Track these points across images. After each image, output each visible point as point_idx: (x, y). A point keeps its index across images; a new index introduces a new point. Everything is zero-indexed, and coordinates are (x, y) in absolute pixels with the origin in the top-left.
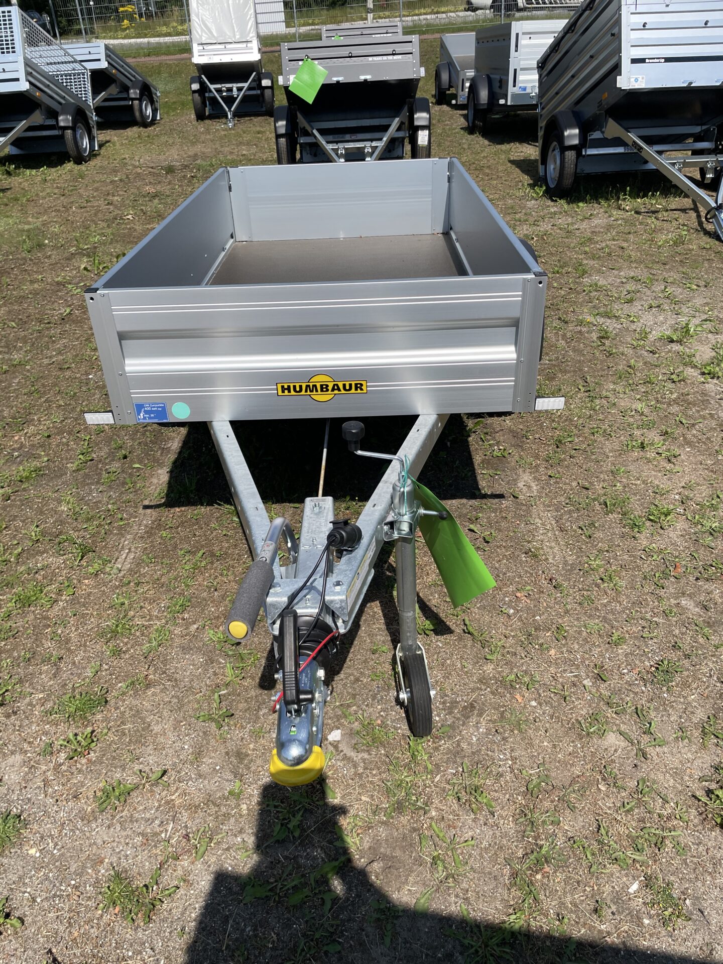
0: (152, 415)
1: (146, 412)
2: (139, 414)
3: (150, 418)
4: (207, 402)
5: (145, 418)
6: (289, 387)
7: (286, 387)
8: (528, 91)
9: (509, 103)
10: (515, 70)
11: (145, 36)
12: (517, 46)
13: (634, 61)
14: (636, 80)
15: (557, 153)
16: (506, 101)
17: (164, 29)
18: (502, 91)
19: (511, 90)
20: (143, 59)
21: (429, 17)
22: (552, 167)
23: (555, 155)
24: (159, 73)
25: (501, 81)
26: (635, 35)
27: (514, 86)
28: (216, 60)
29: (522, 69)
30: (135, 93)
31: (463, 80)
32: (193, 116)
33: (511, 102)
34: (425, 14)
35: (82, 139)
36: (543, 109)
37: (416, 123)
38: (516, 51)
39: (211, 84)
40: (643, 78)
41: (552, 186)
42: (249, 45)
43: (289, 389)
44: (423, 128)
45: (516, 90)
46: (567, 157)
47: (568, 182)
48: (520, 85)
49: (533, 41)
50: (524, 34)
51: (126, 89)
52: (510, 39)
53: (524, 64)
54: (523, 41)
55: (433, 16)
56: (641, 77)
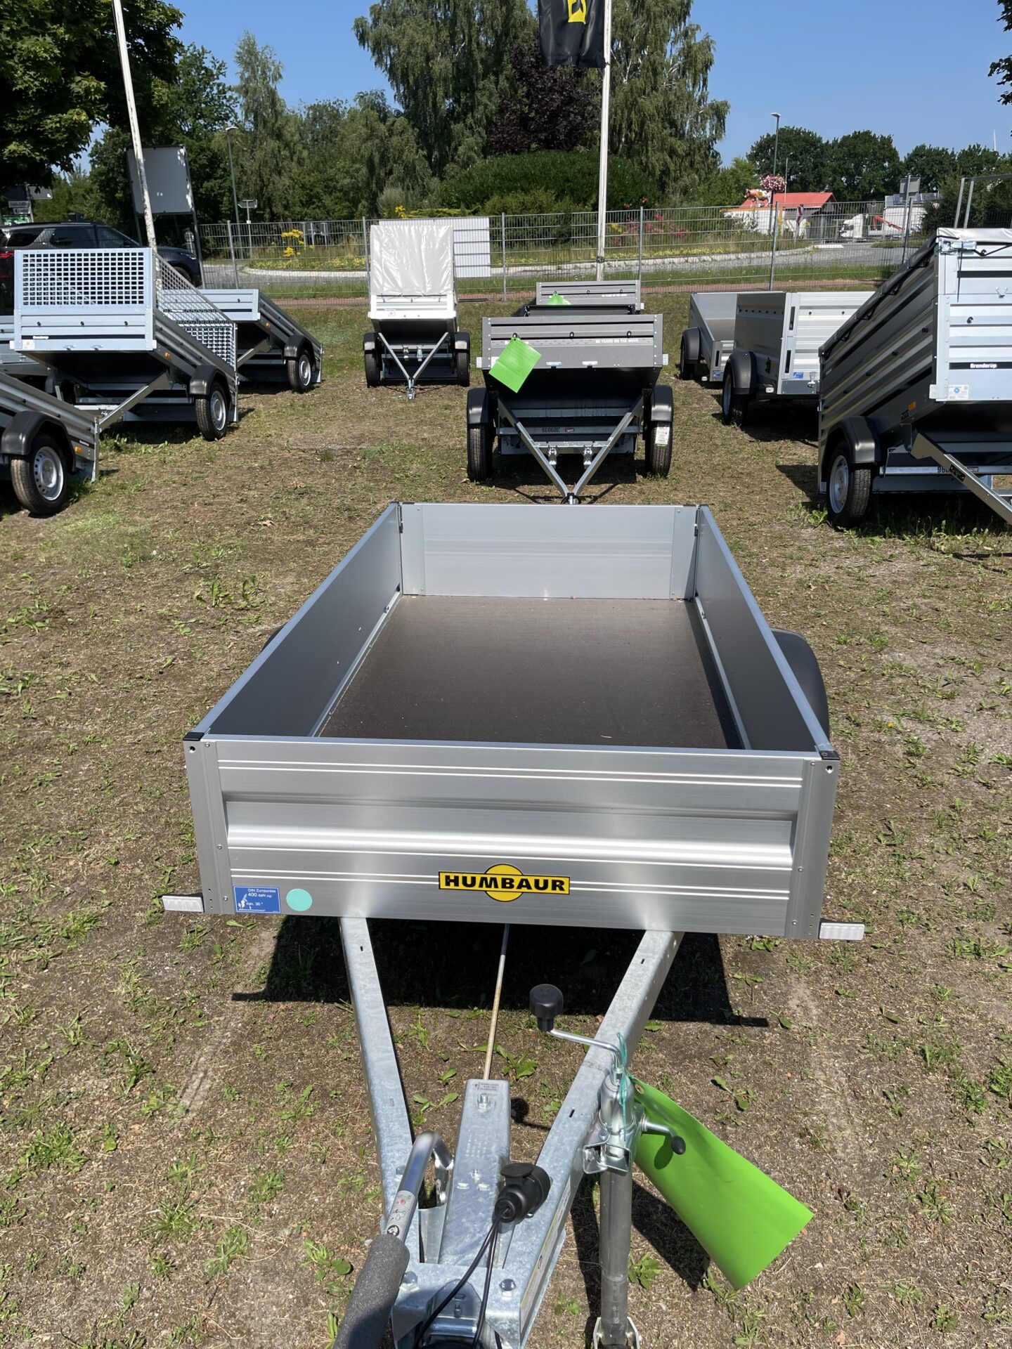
0: (258, 904)
1: (249, 899)
2: (239, 901)
3: (254, 907)
4: (337, 891)
5: (247, 907)
6: (457, 878)
7: (452, 878)
8: (806, 378)
9: (779, 392)
10: (789, 353)
11: (313, 269)
12: (792, 323)
13: (954, 366)
14: (957, 390)
15: (844, 470)
16: (776, 390)
17: (337, 262)
18: (771, 376)
19: (782, 376)
20: (306, 302)
21: (676, 260)
22: (837, 486)
23: (841, 472)
24: (326, 322)
25: (769, 363)
26: (955, 332)
27: (787, 371)
28: (399, 315)
29: (797, 351)
30: (292, 351)
31: (718, 352)
32: (364, 380)
33: (783, 390)
34: (671, 256)
35: (218, 409)
36: (826, 408)
37: (654, 418)
38: (791, 328)
39: (390, 343)
40: (966, 388)
41: (837, 511)
42: (443, 299)
43: (456, 881)
44: (663, 424)
45: (789, 377)
46: (858, 477)
47: (859, 508)
48: (795, 371)
49: (814, 318)
50: (802, 308)
51: (281, 345)
52: (783, 313)
53: (801, 345)
54: (801, 317)
55: (682, 260)
56: (963, 386)
